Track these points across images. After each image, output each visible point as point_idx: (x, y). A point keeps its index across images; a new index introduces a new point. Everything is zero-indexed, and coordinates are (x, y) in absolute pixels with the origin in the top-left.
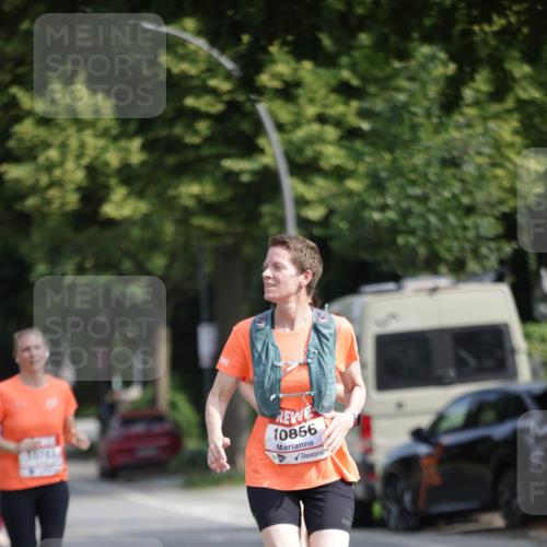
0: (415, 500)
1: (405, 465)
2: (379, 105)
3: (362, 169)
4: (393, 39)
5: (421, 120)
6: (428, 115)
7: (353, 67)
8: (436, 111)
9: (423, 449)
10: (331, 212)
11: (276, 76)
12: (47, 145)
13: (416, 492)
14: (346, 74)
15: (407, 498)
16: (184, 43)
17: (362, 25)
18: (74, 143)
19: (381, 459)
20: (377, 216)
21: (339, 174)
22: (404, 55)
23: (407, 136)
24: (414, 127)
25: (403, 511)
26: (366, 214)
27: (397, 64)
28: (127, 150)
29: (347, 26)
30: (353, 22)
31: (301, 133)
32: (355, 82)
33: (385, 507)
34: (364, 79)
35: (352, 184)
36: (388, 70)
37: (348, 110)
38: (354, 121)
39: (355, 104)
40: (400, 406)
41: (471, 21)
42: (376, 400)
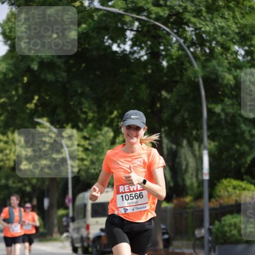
0: (100, 248)
1: (98, 238)
2: (94, 142)
3: (89, 159)
4: (98, 126)
5: (105, 147)
6: (107, 145)
7: (87, 132)
8: (109, 144)
9: (103, 234)
10: (80, 170)
12: (6, 149)
13: (100, 245)
14: (85, 134)
15: (98, 247)
16: (43, 124)
17: (90, 121)
18: (13, 149)
19: (92, 236)
20: (93, 171)
21: (82, 160)
22: (100, 130)
23: (101, 150)
24: (103, 149)
25: (97, 251)
26: (90, 171)
27: (98, 132)
29: (86, 122)
30: (88, 121)
32: (87, 136)
33: (93, 250)
34: (90, 135)
35: (86, 163)
36: (96, 133)
38: (87, 146)
39: (87, 142)
40: (97, 222)
41: (118, 122)
42: (91, 220)
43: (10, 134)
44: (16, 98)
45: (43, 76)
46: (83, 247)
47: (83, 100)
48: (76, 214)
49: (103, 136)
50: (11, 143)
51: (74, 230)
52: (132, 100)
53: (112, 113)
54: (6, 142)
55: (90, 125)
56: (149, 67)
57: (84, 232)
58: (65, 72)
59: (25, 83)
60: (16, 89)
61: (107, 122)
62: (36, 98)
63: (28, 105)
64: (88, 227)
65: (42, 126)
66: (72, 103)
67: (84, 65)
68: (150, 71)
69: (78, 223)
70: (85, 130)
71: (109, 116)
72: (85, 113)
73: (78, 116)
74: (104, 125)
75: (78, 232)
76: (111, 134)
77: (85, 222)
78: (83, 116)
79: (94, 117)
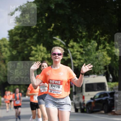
0: (91, 109)
1: (89, 103)
2: (86, 49)
3: (83, 59)
4: (89, 40)
5: (92, 52)
6: (93, 51)
7: (82, 44)
8: (95, 50)
9: (92, 101)
10: (79, 65)
11: (70, 45)
12: (36, 54)
14: (81, 45)
15: (90, 108)
17: (84, 37)
18: (40, 54)
19: (86, 102)
21: (80, 59)
22: (90, 42)
23: (90, 54)
24: (91, 53)
25: (89, 110)
27: (89, 43)
28: (48, 56)
29: (82, 38)
30: (82, 37)
31: (74, 53)
32: (82, 46)
33: (86, 110)
34: (84, 45)
35: (82, 61)
36: (87, 44)
37: (81, 50)
38: (82, 51)
39: (82, 49)
40: (89, 94)
41: (100, 37)
42: (85, 93)
43: (38, 46)
44: (42, 25)
45: (57, 12)
46: (81, 109)
47: (79, 26)
48: (76, 90)
49: (91, 45)
50: (39, 51)
51: (76, 99)
52: (108, 24)
53: (96, 32)
54: (36, 51)
55: (84, 40)
56: (118, 4)
57: (81, 100)
58: (69, 9)
59: (46, 17)
60: (42, 20)
61: (94, 37)
62: (53, 25)
63: (49, 29)
64: (83, 97)
65: (56, 41)
66: (73, 27)
67: (80, 5)
68: (118, 7)
69: (78, 95)
70: (81, 43)
71: (95, 34)
72: (81, 33)
73: (77, 35)
74: (92, 39)
75: (78, 100)
76: (96, 44)
77: (82, 95)
78: (80, 35)
79: (86, 34)
